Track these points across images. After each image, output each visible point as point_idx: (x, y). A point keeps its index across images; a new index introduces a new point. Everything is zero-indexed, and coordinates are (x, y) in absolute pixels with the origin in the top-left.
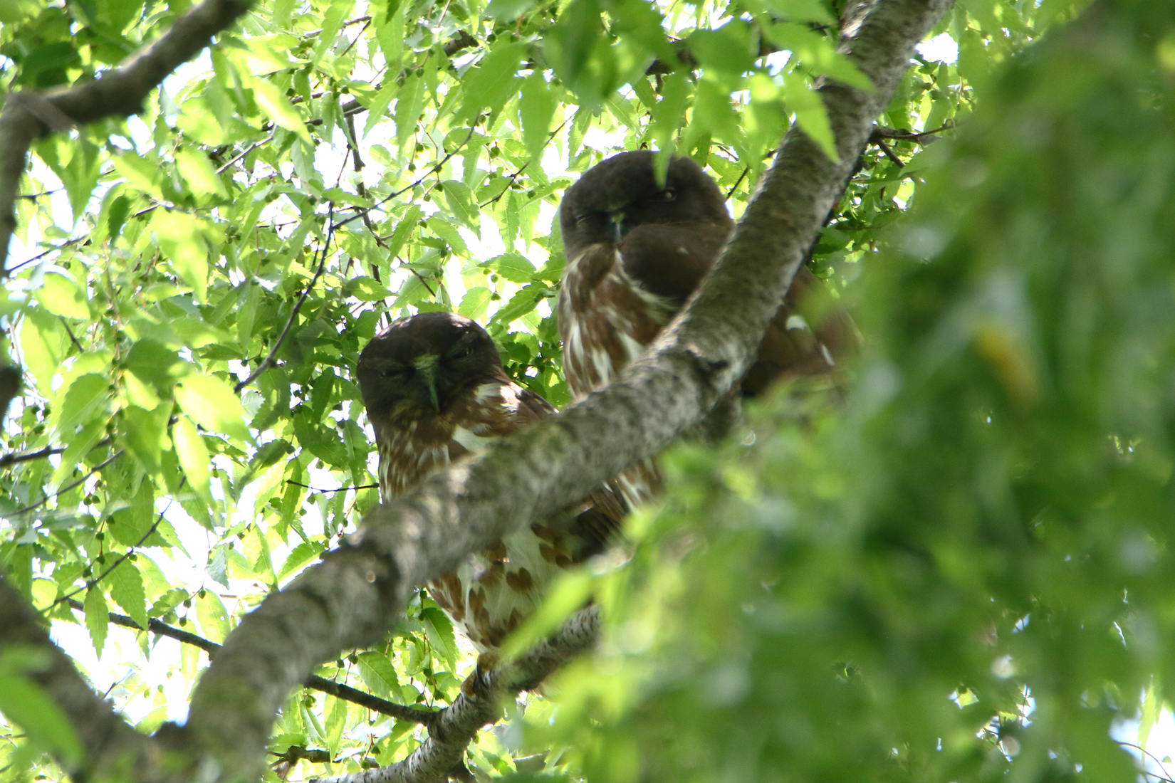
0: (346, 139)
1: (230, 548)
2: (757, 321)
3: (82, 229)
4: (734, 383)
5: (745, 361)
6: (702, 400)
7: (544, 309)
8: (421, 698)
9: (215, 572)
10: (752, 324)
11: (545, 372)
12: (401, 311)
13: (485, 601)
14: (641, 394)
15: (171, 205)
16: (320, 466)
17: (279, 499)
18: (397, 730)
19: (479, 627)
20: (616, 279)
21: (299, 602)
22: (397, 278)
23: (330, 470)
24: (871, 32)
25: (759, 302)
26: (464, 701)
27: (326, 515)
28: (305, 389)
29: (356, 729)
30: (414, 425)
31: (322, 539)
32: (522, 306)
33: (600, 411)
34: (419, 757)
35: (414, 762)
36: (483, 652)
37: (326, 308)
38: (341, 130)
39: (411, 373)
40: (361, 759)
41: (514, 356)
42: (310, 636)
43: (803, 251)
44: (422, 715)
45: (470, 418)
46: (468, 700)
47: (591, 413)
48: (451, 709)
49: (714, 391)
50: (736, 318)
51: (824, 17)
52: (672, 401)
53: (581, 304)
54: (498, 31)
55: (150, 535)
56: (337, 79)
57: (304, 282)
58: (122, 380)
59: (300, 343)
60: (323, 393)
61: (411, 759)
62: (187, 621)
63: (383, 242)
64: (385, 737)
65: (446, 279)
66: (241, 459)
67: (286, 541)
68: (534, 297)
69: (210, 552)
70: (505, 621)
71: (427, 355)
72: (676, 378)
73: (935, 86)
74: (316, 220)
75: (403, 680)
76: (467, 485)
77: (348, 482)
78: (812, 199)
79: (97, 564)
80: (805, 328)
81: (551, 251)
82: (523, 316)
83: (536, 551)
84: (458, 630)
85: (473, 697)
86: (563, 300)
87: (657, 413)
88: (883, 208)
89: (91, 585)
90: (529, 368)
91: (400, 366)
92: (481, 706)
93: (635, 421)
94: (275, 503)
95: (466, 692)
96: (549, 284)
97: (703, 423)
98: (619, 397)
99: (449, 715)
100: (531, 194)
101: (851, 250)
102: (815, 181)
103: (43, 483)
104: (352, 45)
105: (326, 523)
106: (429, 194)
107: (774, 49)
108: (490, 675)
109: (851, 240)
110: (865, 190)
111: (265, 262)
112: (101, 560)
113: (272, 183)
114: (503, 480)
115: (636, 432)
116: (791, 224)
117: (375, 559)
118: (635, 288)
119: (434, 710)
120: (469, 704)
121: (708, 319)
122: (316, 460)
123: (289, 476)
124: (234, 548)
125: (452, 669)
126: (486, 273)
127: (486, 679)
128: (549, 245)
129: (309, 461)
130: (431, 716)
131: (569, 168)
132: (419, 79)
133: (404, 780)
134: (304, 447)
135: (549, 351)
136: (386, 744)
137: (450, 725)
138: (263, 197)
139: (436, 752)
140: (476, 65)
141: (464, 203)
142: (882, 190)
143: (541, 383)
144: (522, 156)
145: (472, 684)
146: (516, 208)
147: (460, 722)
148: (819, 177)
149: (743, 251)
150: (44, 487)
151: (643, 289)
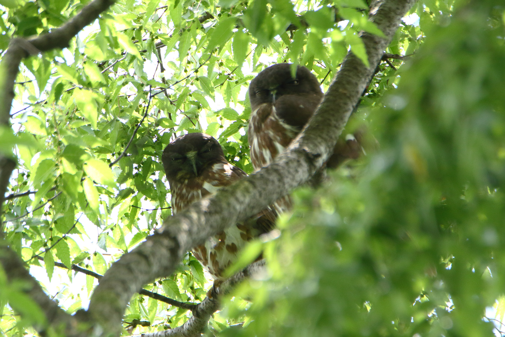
0: (157, 59)
1: (107, 235)
2: (333, 136)
3: (43, 97)
4: (323, 163)
5: (328, 154)
6: (310, 171)
7: (242, 132)
8: (189, 299)
9: (101, 245)
10: (331, 138)
11: (242, 159)
12: (180, 133)
13: (217, 257)
14: (283, 168)
15: (81, 86)
16: (146, 199)
17: (128, 213)
18: (179, 313)
19: (215, 268)
20: (273, 118)
21: (136, 257)
22: (179, 118)
23: (150, 201)
24: (382, 12)
25: (334, 129)
26: (208, 300)
27: (149, 220)
28: (140, 166)
29: (161, 312)
30: (186, 181)
31: (147, 231)
32: (233, 130)
33: (266, 175)
34: (189, 324)
35: (186, 326)
36: (216, 279)
37: (148, 131)
38: (155, 54)
39: (185, 159)
40: (163, 325)
41: (229, 152)
42: (141, 272)
43: (353, 106)
44: (190, 307)
45: (211, 178)
46: (209, 300)
47: (262, 176)
48: (202, 303)
49: (315, 167)
50: (324, 136)
51: (363, 6)
52: (297, 171)
53: (258, 129)
54: (222, 12)
55: (73, 229)
56: (153, 32)
57: (139, 120)
58: (61, 162)
59: (137, 146)
60: (147, 167)
62: (89, 266)
63: (173, 103)
64: (174, 316)
65: (200, 119)
66: (112, 196)
67: (131, 231)
68: (238, 127)
69: (99, 236)
70: (225, 266)
71: (192, 151)
72: (298, 161)
73: (410, 36)
74: (144, 93)
75: (182, 292)
76: (209, 207)
77: (158, 206)
78: (357, 84)
79: (50, 241)
80: (354, 140)
81: (245, 107)
82: (233, 135)
83: (239, 236)
84: (205, 270)
85: (212, 299)
86: (250, 127)
87: (290, 176)
88: (388, 88)
89: (47, 250)
90: (236, 157)
91: (180, 156)
92: (215, 302)
93: (281, 179)
94: (126, 215)
95: (209, 296)
96: (245, 121)
97: (310, 181)
98: (274, 169)
99: (201, 306)
100: (237, 82)
102: (358, 76)
103: (27, 206)
104: (160, 18)
105: (149, 224)
106: (193, 82)
107: (342, 19)
108: (219, 289)
109: (374, 102)
110: (380, 80)
111: (122, 111)
112: (51, 239)
113: (125, 78)
114: (224, 205)
115: (281, 184)
116: (348, 95)
117: (169, 239)
118: (281, 122)
119: (195, 304)
120: (210, 301)
121: (312, 136)
122: (144, 197)
123: (132, 203)
124: (109, 234)
125: (202, 287)
126: (217, 116)
127: (217, 291)
128: (245, 104)
129: (141, 197)
130: (193, 307)
131: (253, 71)
132: (188, 33)
133: (182, 334)
134: (139, 191)
135: (244, 150)
136: (174, 319)
137: (202, 310)
138: (121, 84)
139: (196, 322)
140: (213, 27)
141: (208, 86)
142: (388, 80)
143: (241, 163)
144: (233, 66)
145: (211, 293)
146: (230, 88)
147: (206, 309)
148: (360, 75)
149: (327, 106)
150: (27, 208)
151: (284, 123)
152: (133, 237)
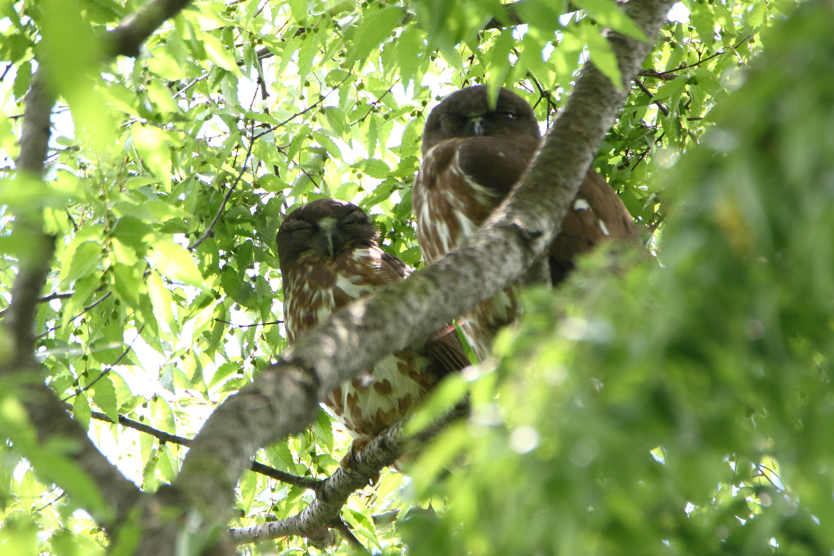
1: (175, 366)
2: (562, 203)
4: (546, 247)
5: (553, 232)
6: (524, 259)
7: (396, 198)
8: (308, 472)
9: (164, 383)
10: (558, 205)
11: (396, 242)
12: (294, 201)
13: (359, 401)
14: (482, 254)
15: (144, 120)
16: (238, 308)
17: (209, 332)
18: (293, 494)
19: (354, 420)
20: (454, 171)
22: (292, 176)
23: (246, 311)
25: (563, 191)
26: (342, 473)
27: (243, 343)
28: (231, 254)
29: (261, 494)
31: (239, 359)
32: (382, 195)
33: (454, 266)
34: (308, 513)
35: (305, 516)
36: (356, 438)
37: (243, 196)
38: (256, 69)
39: (316, 229)
40: (265, 515)
43: (593, 154)
44: (311, 483)
45: (348, 270)
46: (345, 472)
47: (448, 268)
48: (331, 479)
49: (533, 252)
50: (547, 202)
52: (504, 260)
55: (123, 357)
56: (255, 33)
58: (111, 245)
59: (226, 222)
60: (244, 256)
61: (302, 514)
62: (145, 418)
63: (282, 150)
64: (283, 500)
65: (326, 177)
66: (183, 303)
67: (214, 361)
68: (390, 189)
69: (161, 369)
70: (372, 417)
71: (328, 217)
72: (506, 244)
73: (673, 39)
74: (240, 134)
75: (295, 457)
76: (364, 319)
77: (258, 320)
78: (599, 117)
79: (83, 377)
80: (588, 209)
81: (401, 157)
82: (381, 203)
83: (395, 367)
85: (349, 470)
87: (494, 268)
88: (636, 125)
89: (78, 392)
90: (385, 239)
91: (309, 225)
92: (355, 477)
93: (479, 273)
94: (206, 334)
95: (344, 466)
96: (400, 180)
98: (468, 257)
99: (331, 483)
100: (386, 117)
101: (613, 155)
102: (601, 104)
103: (47, 320)
104: (261, 11)
105: (242, 349)
106: (316, 115)
108: (361, 454)
109: (613, 148)
111: (203, 163)
112: (86, 374)
113: (209, 108)
114: (388, 315)
115: (479, 281)
116: (585, 134)
117: (302, 370)
118: (468, 179)
119: (317, 480)
120: (345, 475)
121: (527, 202)
122: (235, 304)
123: (216, 315)
124: (177, 366)
125: (330, 452)
126: (354, 172)
127: (358, 457)
128: (400, 152)
129: (231, 304)
130: (318, 484)
131: (414, 98)
132: (315, 34)
133: (298, 529)
134: (228, 296)
135: (400, 227)
136: (283, 505)
137: (331, 489)
138: (204, 118)
139: (321, 509)
140: (354, 24)
141: (341, 123)
142: (635, 113)
143: (394, 249)
144: (380, 89)
145: (348, 461)
146: (375, 126)
147: (339, 488)
148: (604, 102)
149: (551, 153)
150: (47, 323)
151: (474, 182)
152: (217, 370)
